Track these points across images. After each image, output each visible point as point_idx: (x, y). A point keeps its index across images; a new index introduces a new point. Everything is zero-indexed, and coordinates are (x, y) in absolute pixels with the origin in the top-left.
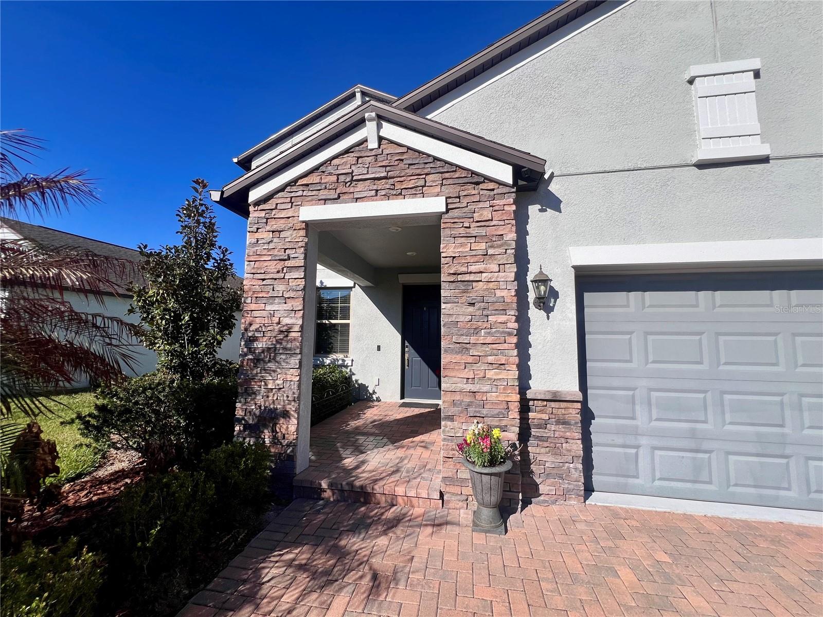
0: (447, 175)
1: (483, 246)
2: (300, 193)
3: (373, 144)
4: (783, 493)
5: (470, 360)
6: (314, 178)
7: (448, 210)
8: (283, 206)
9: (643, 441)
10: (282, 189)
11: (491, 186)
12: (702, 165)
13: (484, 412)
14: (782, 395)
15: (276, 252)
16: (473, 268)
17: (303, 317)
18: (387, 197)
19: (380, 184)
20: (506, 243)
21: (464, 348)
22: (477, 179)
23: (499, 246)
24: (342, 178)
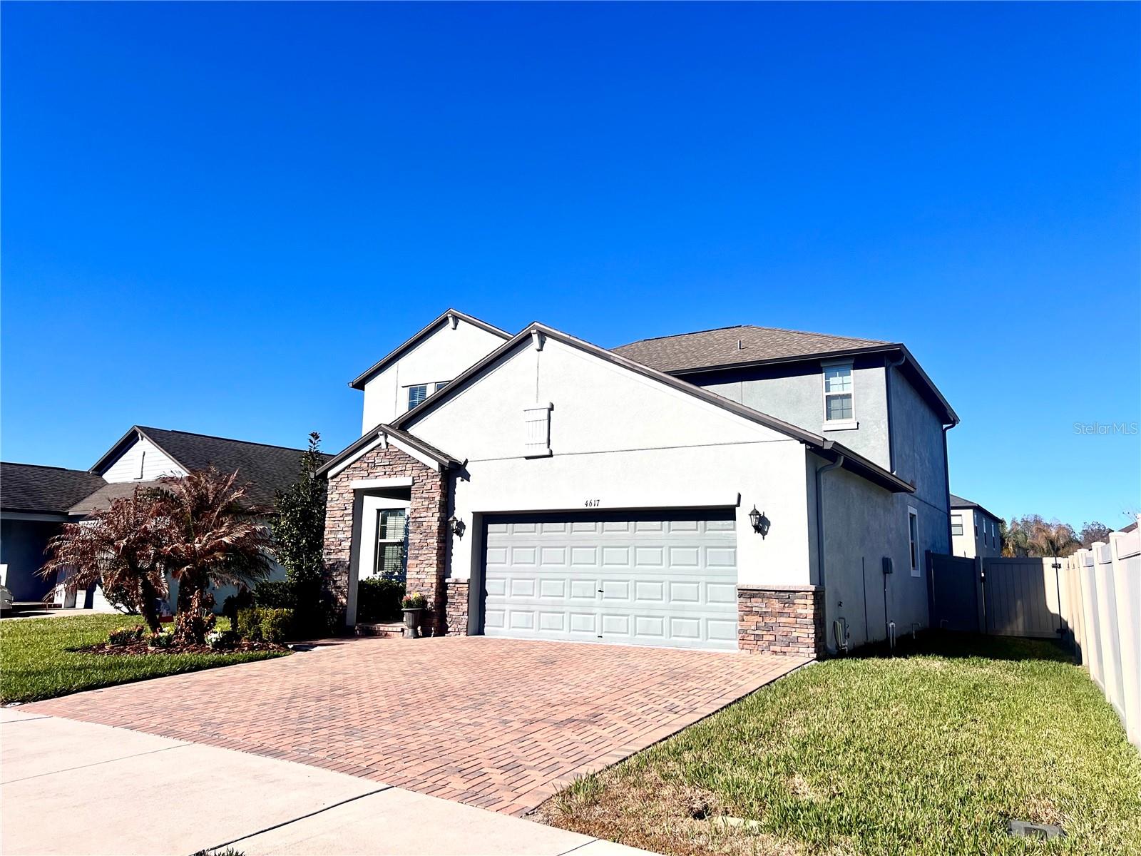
0: (414, 465)
1: (426, 503)
2: (351, 472)
3: (384, 446)
5: (419, 562)
6: (358, 464)
7: (414, 484)
8: (344, 479)
9: (507, 607)
10: (343, 470)
11: (429, 471)
12: (527, 458)
13: (422, 589)
14: (564, 580)
15: (340, 506)
16: (422, 515)
18: (390, 476)
19: (387, 469)
20: (435, 503)
21: (416, 557)
22: (425, 467)
24: (370, 465)
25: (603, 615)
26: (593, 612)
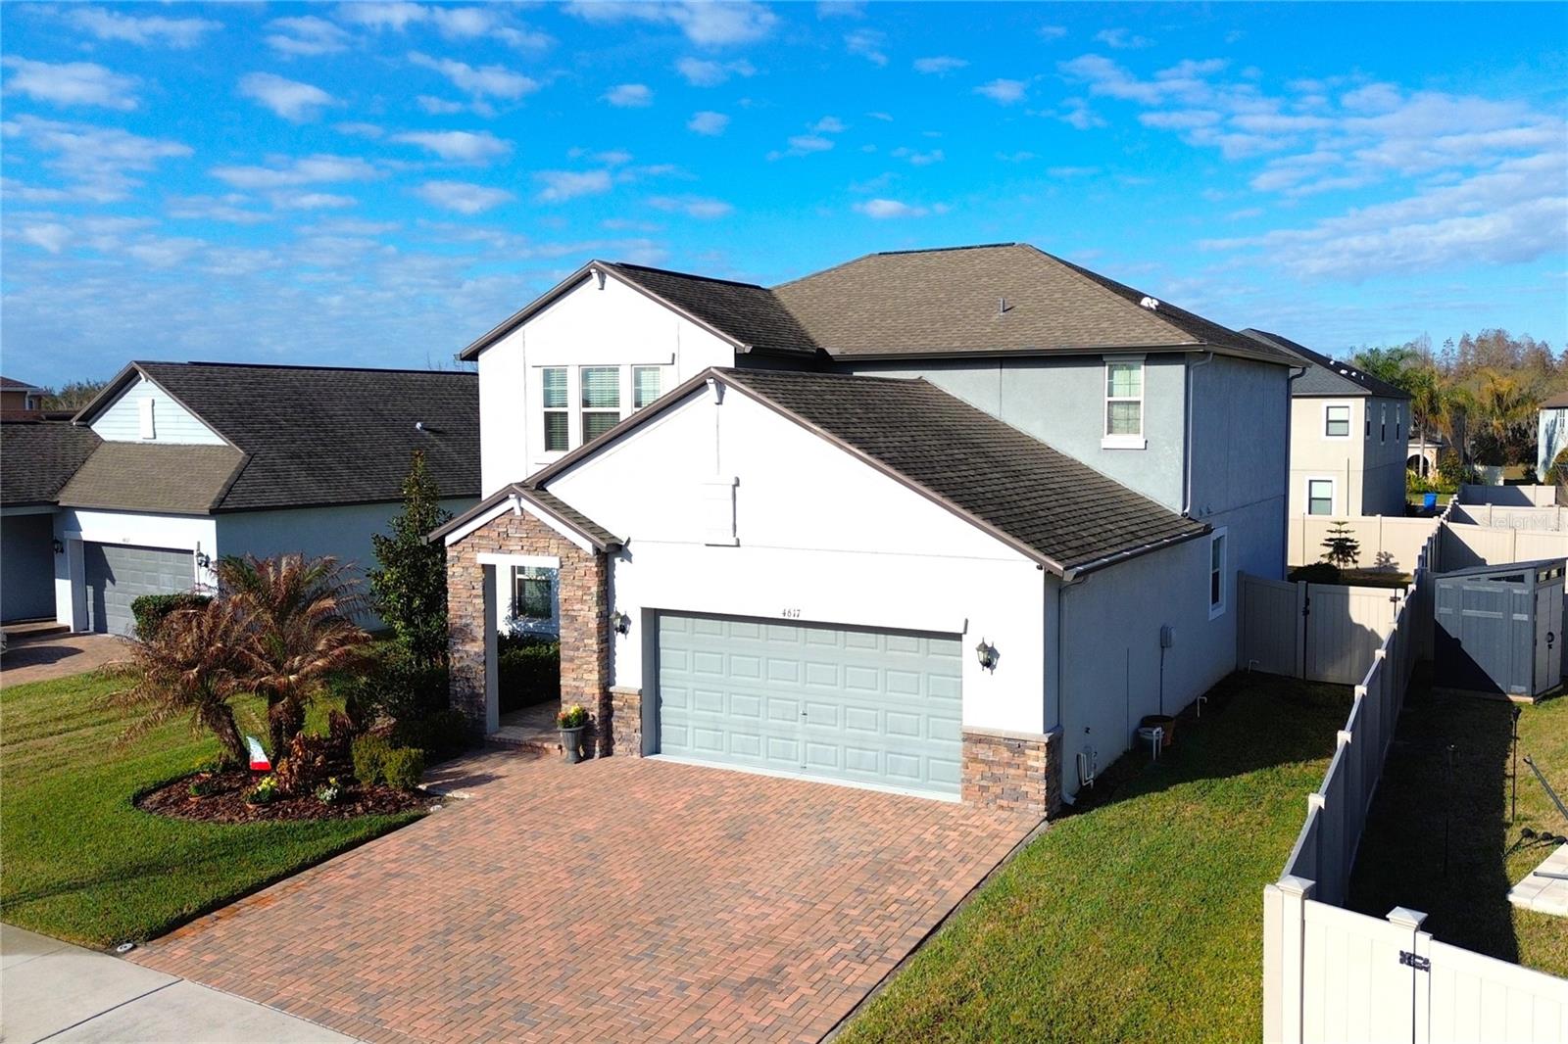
0: (560, 542)
1: (580, 593)
2: (477, 541)
3: (518, 512)
4: (755, 757)
5: (575, 666)
6: (484, 532)
7: (561, 567)
8: (468, 550)
9: (690, 722)
10: (466, 537)
11: (584, 553)
12: (707, 545)
13: (582, 699)
14: (759, 696)
15: (465, 583)
16: (575, 607)
17: (485, 631)
18: (529, 552)
19: (524, 542)
20: (591, 593)
21: (572, 660)
22: (576, 547)
24: (501, 534)
25: (807, 742)
26: (795, 738)
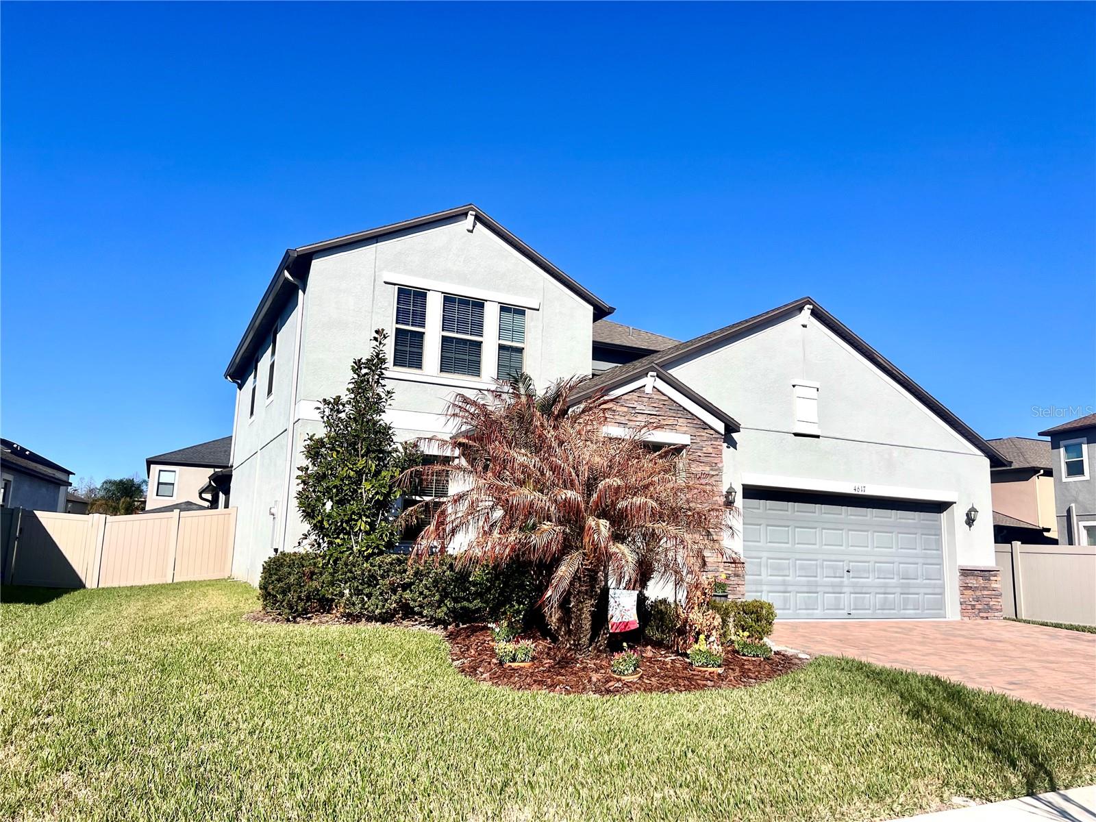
0: (691, 421)
1: (707, 468)
3: (649, 390)
7: (690, 444)
9: (765, 588)
11: (712, 432)
12: (796, 435)
19: (652, 419)
20: (719, 469)
22: (706, 426)
23: (716, 470)
25: (851, 593)
26: (843, 591)
